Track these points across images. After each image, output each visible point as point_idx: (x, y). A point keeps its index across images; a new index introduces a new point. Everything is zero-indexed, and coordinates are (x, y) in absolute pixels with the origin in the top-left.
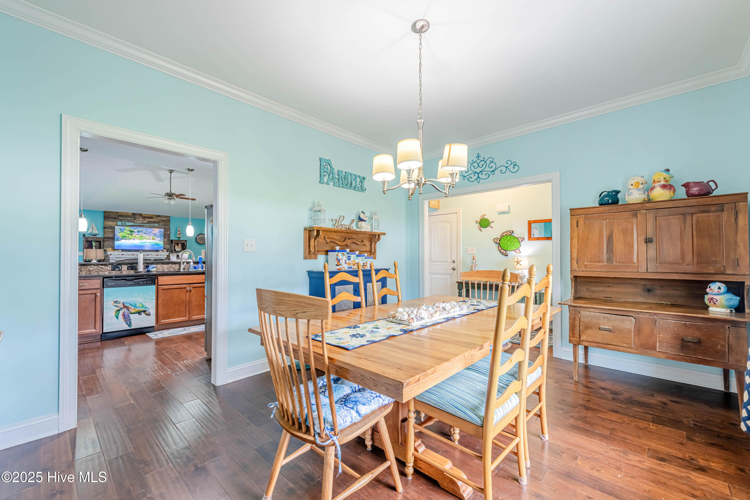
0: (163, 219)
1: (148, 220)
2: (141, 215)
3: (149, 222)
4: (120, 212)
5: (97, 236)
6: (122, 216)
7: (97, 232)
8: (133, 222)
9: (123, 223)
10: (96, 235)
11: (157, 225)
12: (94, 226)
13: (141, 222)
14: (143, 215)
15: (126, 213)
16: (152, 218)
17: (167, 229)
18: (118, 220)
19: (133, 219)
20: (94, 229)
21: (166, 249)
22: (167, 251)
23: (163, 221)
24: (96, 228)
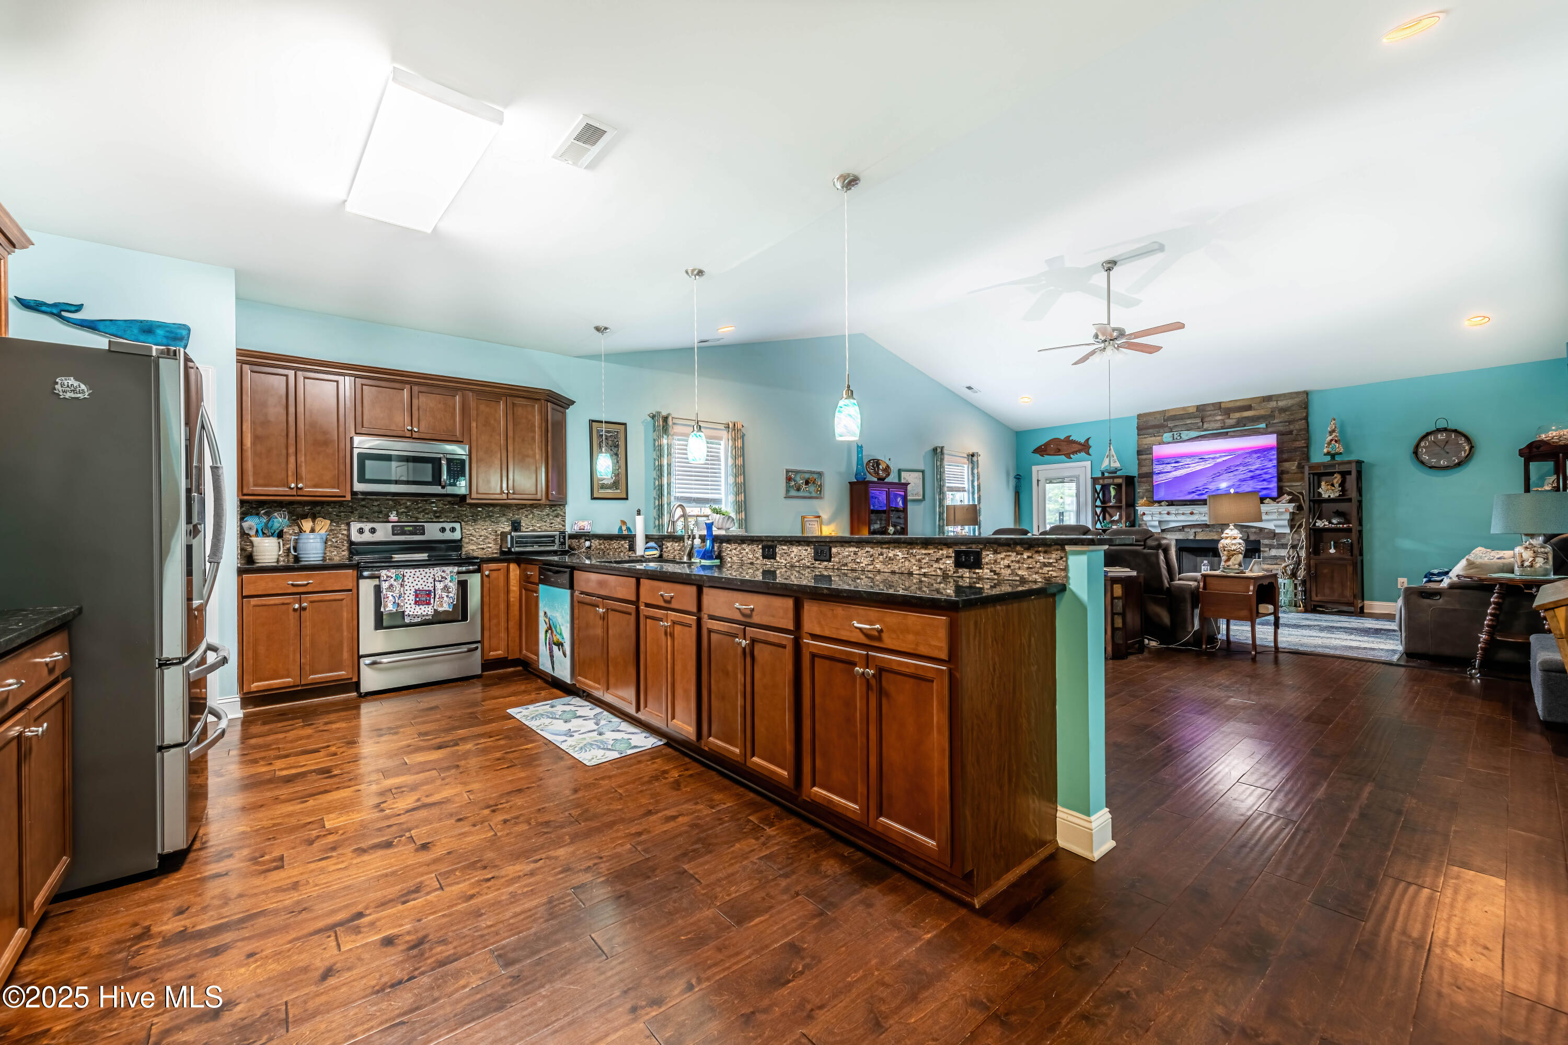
0: (1281, 404)
1: (1237, 415)
2: (1218, 406)
3: (1240, 422)
4: (1168, 410)
5: (1119, 473)
6: (1174, 418)
7: (1117, 465)
8: (1198, 429)
9: (1175, 437)
10: (1116, 473)
11: (1263, 425)
12: (1113, 452)
13: (1219, 425)
14: (1223, 406)
15: (1184, 408)
16: (1249, 408)
17: (1295, 432)
18: (1166, 429)
19: (1199, 420)
20: (1112, 459)
21: (1289, 494)
22: (1290, 501)
23: (1283, 410)
24: (1115, 457)
